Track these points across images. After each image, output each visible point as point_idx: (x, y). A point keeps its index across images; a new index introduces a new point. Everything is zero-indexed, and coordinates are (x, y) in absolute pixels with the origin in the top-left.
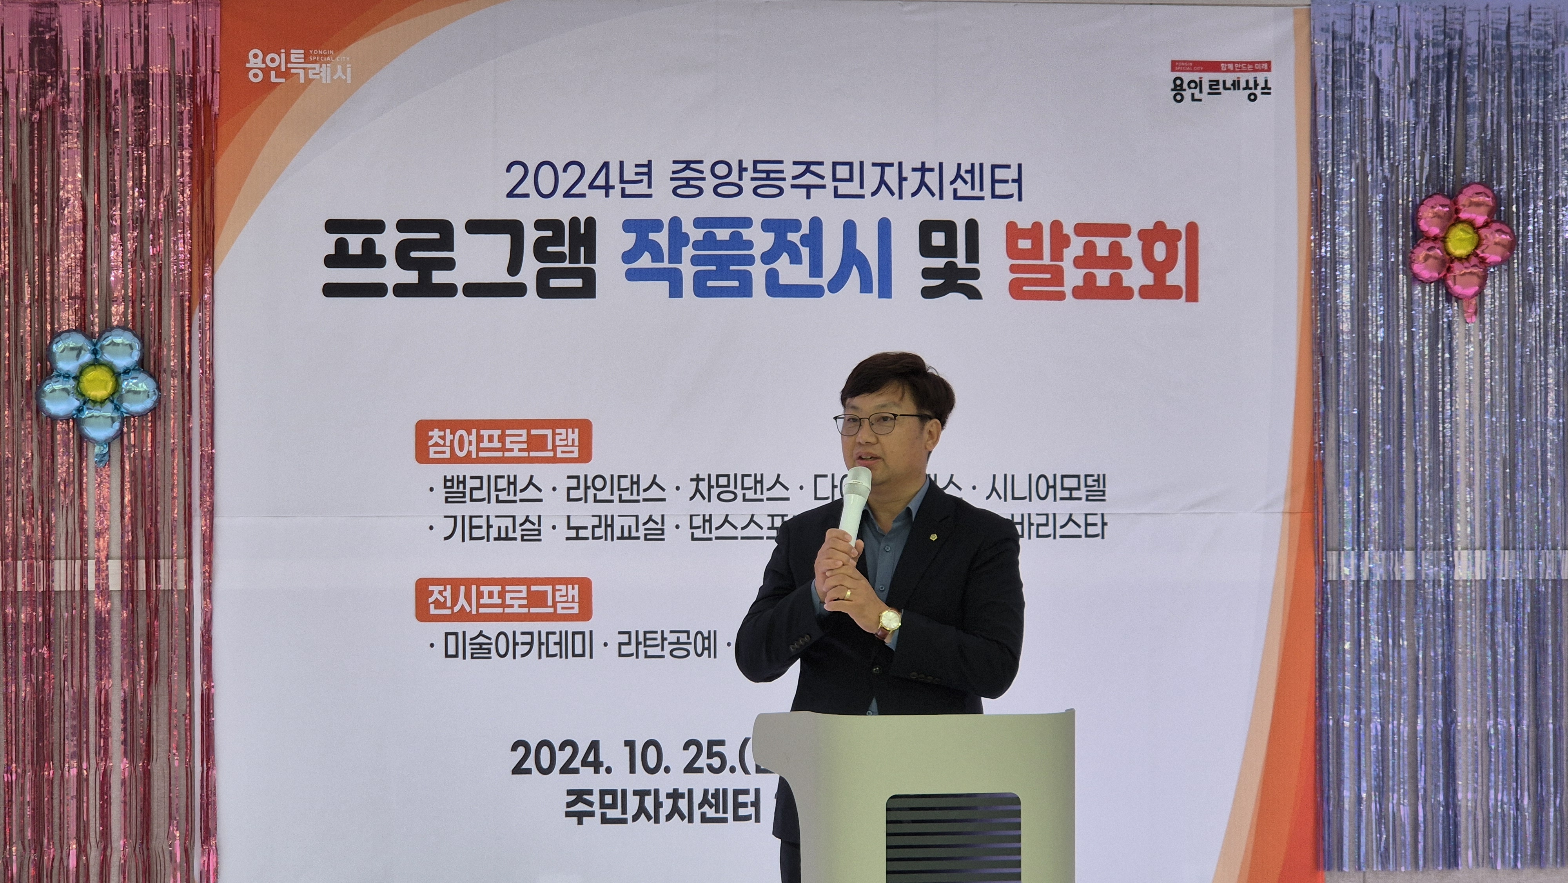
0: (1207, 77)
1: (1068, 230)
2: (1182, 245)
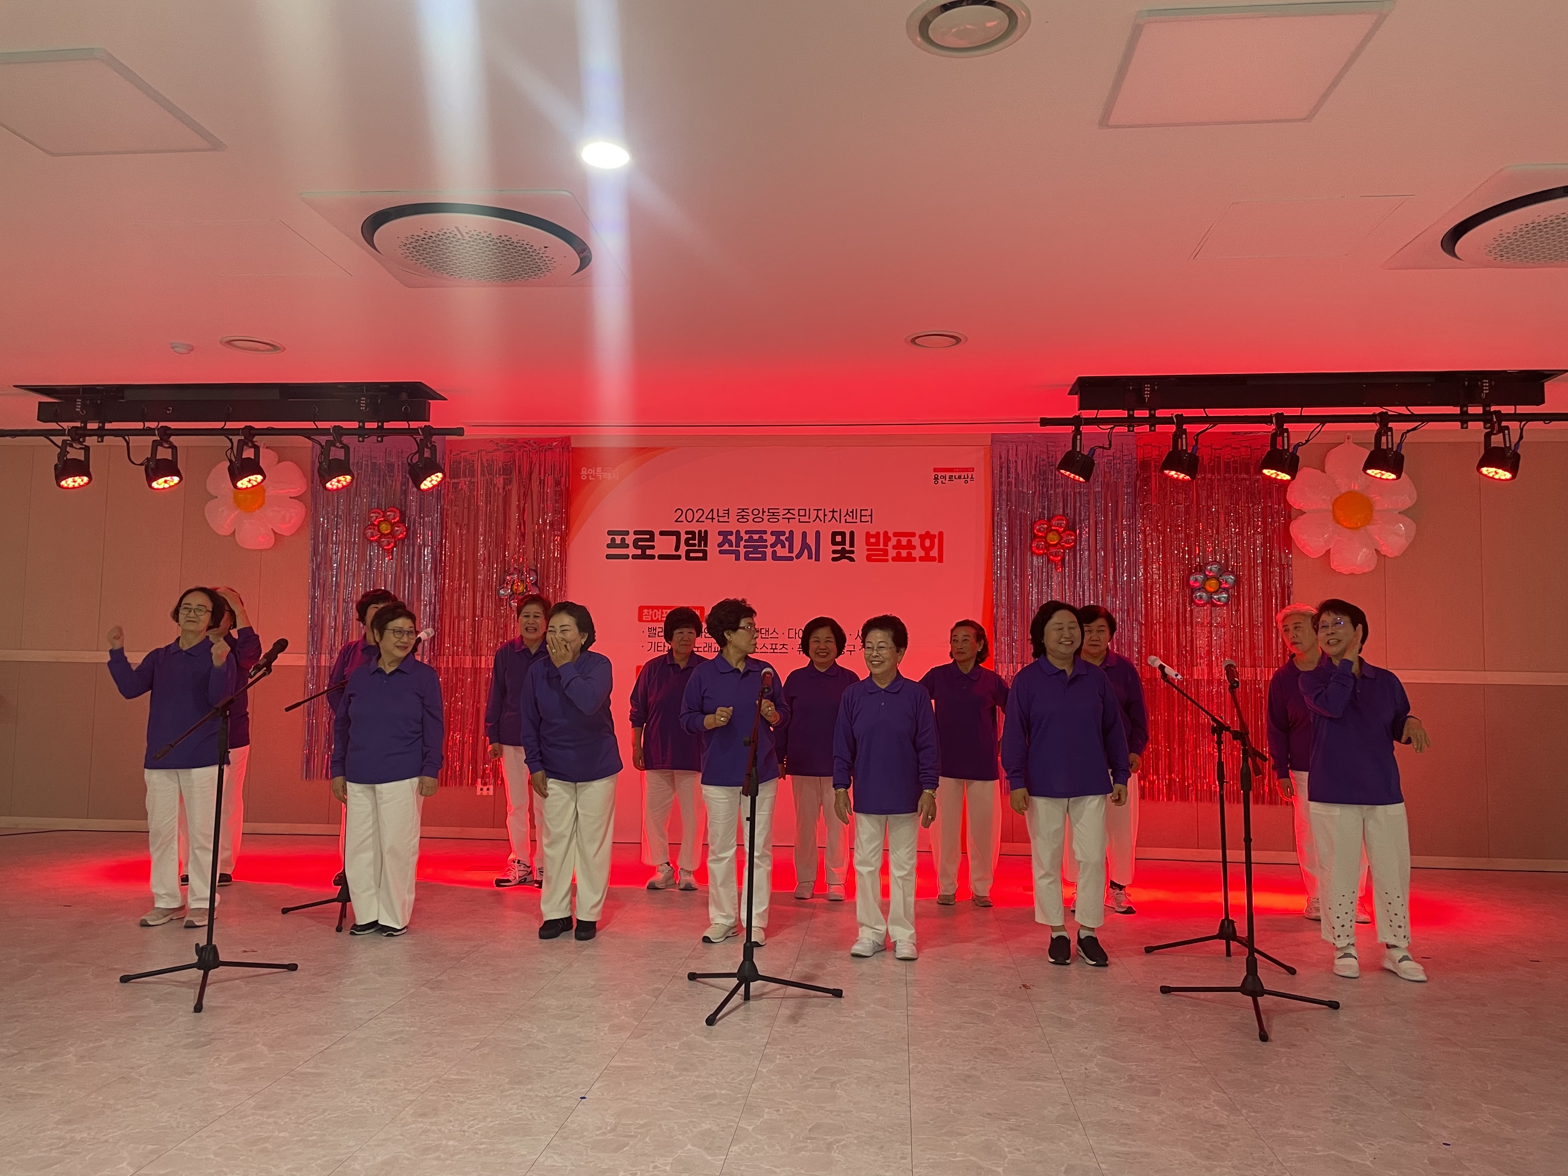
0: (948, 474)
1: (890, 534)
2: (936, 540)
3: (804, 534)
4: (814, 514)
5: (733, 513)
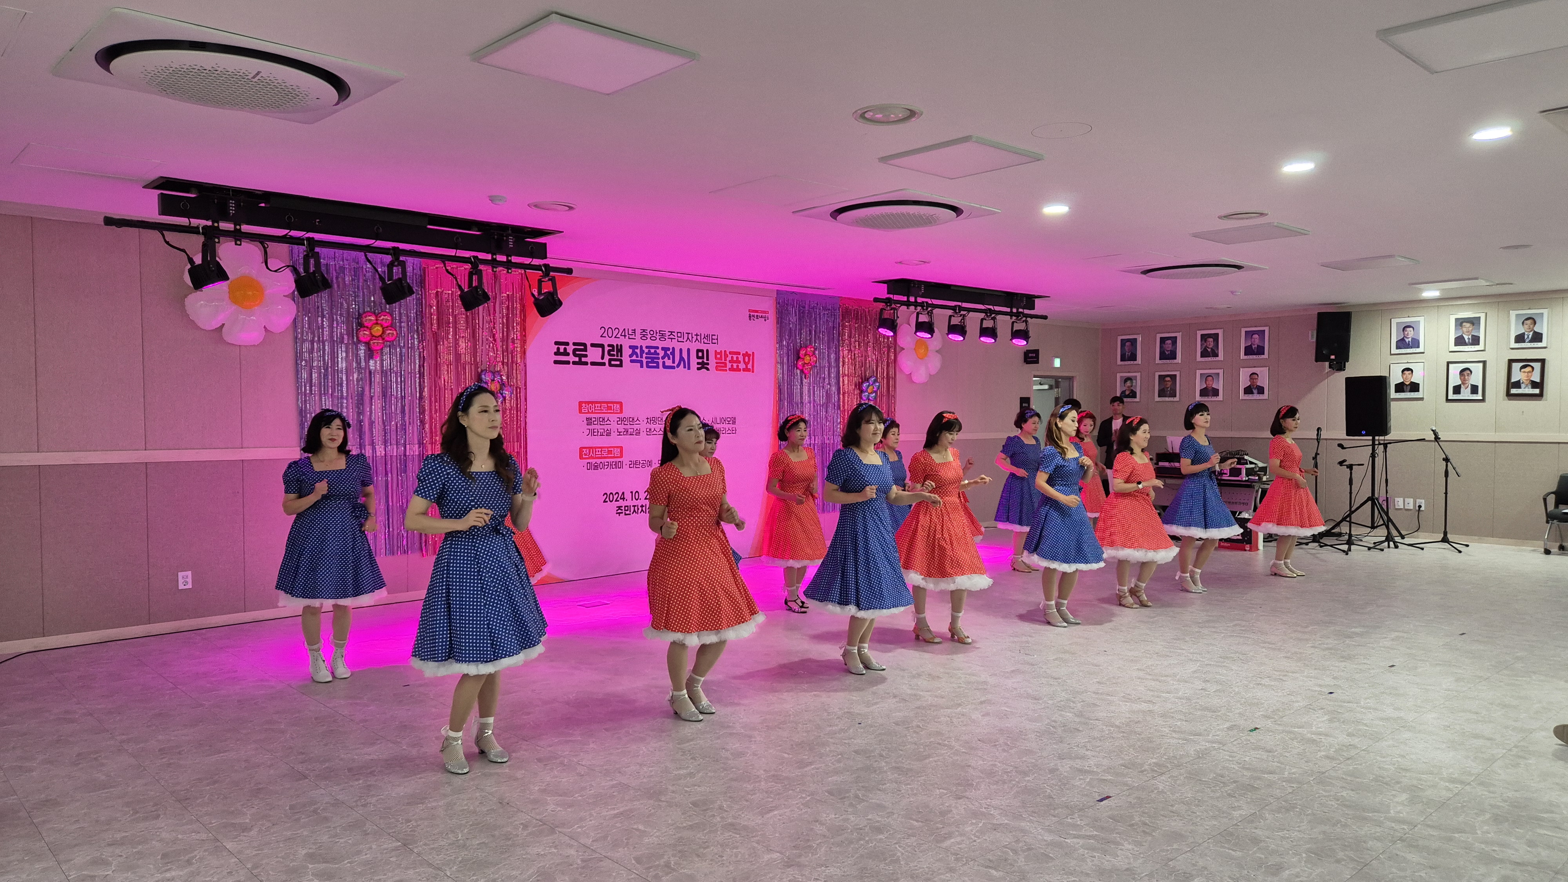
0: (756, 314)
1: (728, 353)
2: (751, 358)
3: (681, 350)
4: (686, 336)
5: (638, 332)
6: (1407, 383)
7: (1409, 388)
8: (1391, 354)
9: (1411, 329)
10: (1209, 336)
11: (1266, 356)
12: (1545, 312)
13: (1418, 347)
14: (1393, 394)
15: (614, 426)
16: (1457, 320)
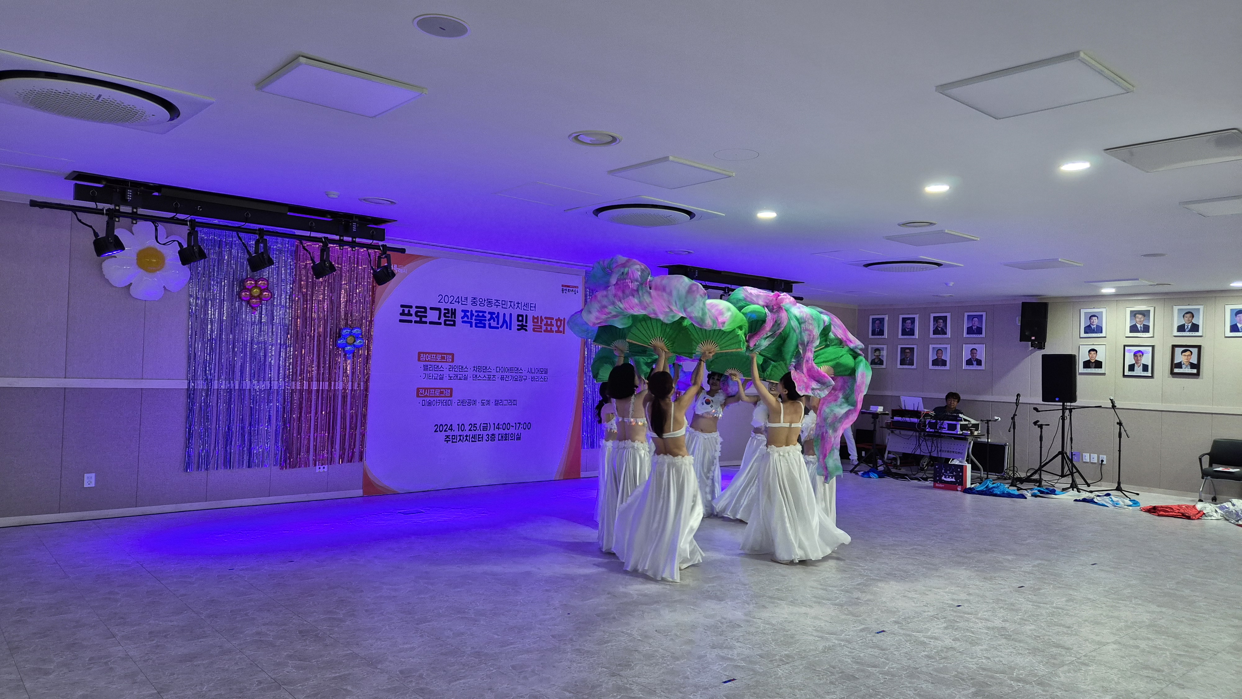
0: (568, 288)
1: (543, 318)
3: (504, 315)
4: (509, 304)
6: (1093, 361)
7: (1094, 364)
8: (1080, 338)
9: (1096, 318)
10: (940, 318)
11: (983, 335)
12: (1201, 307)
13: (1101, 332)
14: (1080, 368)
15: (446, 373)
16: (1131, 312)
